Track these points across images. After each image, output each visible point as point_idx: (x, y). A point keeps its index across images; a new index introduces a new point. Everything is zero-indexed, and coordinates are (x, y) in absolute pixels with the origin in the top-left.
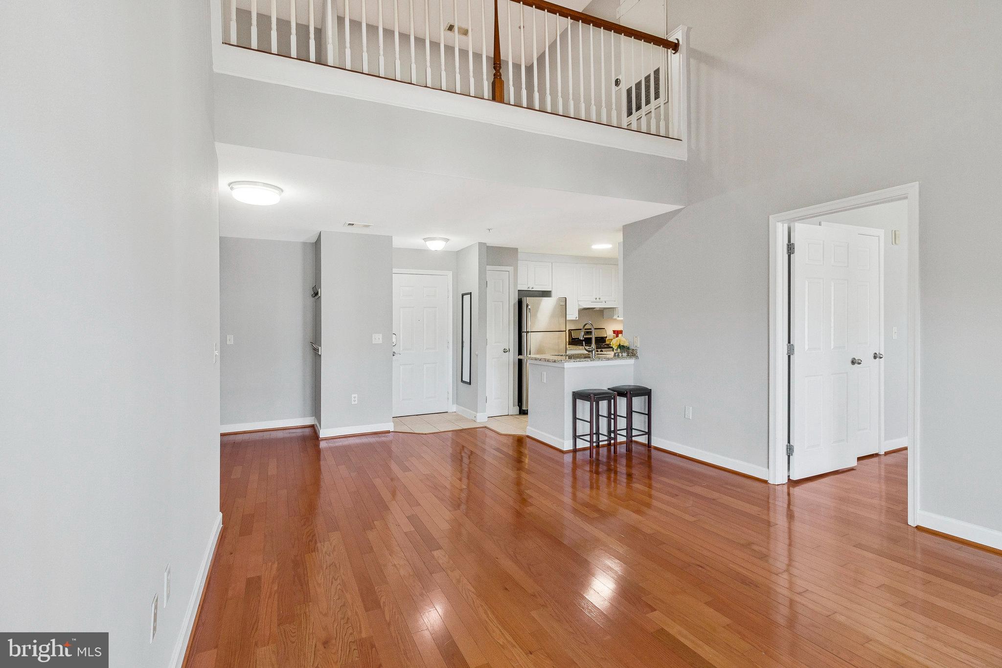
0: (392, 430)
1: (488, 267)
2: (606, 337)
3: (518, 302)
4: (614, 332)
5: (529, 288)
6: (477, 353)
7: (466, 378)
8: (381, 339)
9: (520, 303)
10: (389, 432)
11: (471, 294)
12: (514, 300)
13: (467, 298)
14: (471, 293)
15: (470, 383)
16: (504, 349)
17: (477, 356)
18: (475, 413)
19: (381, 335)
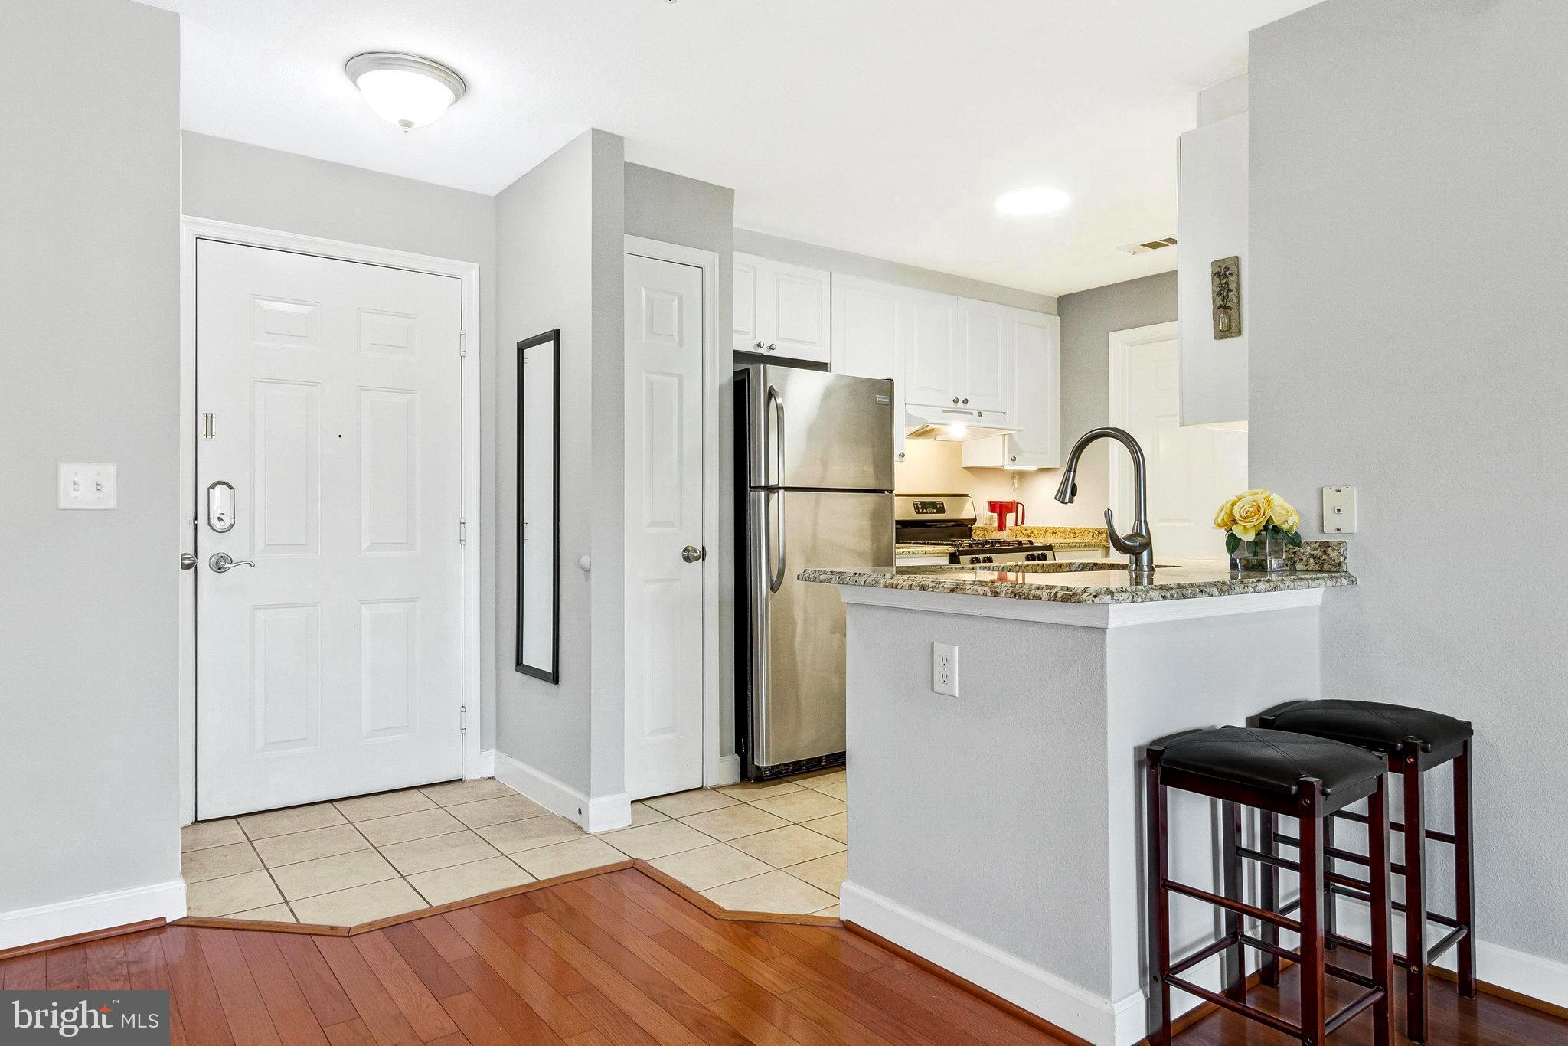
0: (175, 912)
1: (631, 243)
2: (975, 520)
3: (736, 383)
4: (994, 506)
5: (759, 345)
6: (585, 560)
7: (538, 655)
8: (110, 488)
9: (741, 387)
10: (158, 927)
11: (556, 335)
12: (722, 374)
13: (539, 358)
14: (557, 332)
15: (555, 677)
16: (686, 550)
17: (587, 571)
18: (579, 795)
19: (112, 469)
